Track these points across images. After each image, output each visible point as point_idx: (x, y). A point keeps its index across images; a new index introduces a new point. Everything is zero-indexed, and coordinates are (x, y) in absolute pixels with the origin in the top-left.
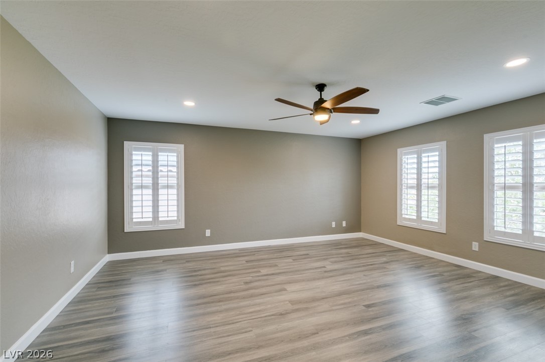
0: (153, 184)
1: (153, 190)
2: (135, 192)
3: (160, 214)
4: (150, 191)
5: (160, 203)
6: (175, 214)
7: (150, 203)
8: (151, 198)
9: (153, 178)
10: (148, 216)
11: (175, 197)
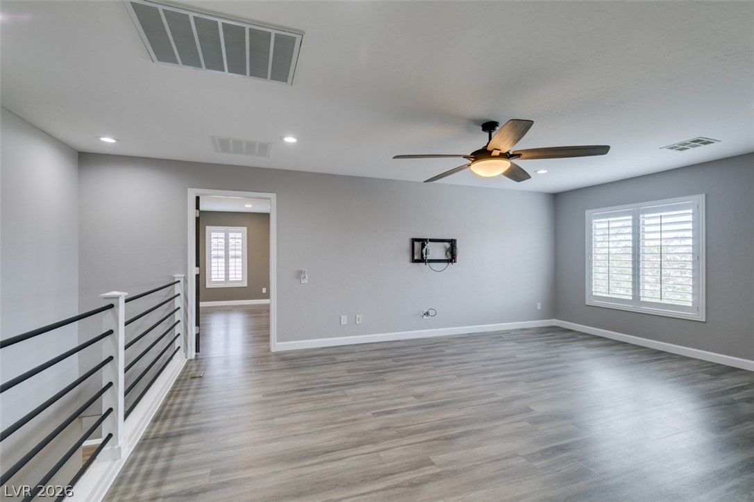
0: (225, 255)
1: (225, 259)
2: (213, 260)
3: (230, 276)
4: (223, 260)
5: (230, 268)
6: (241, 276)
7: (223, 268)
8: (223, 265)
9: (225, 251)
10: (222, 277)
11: (241, 264)
